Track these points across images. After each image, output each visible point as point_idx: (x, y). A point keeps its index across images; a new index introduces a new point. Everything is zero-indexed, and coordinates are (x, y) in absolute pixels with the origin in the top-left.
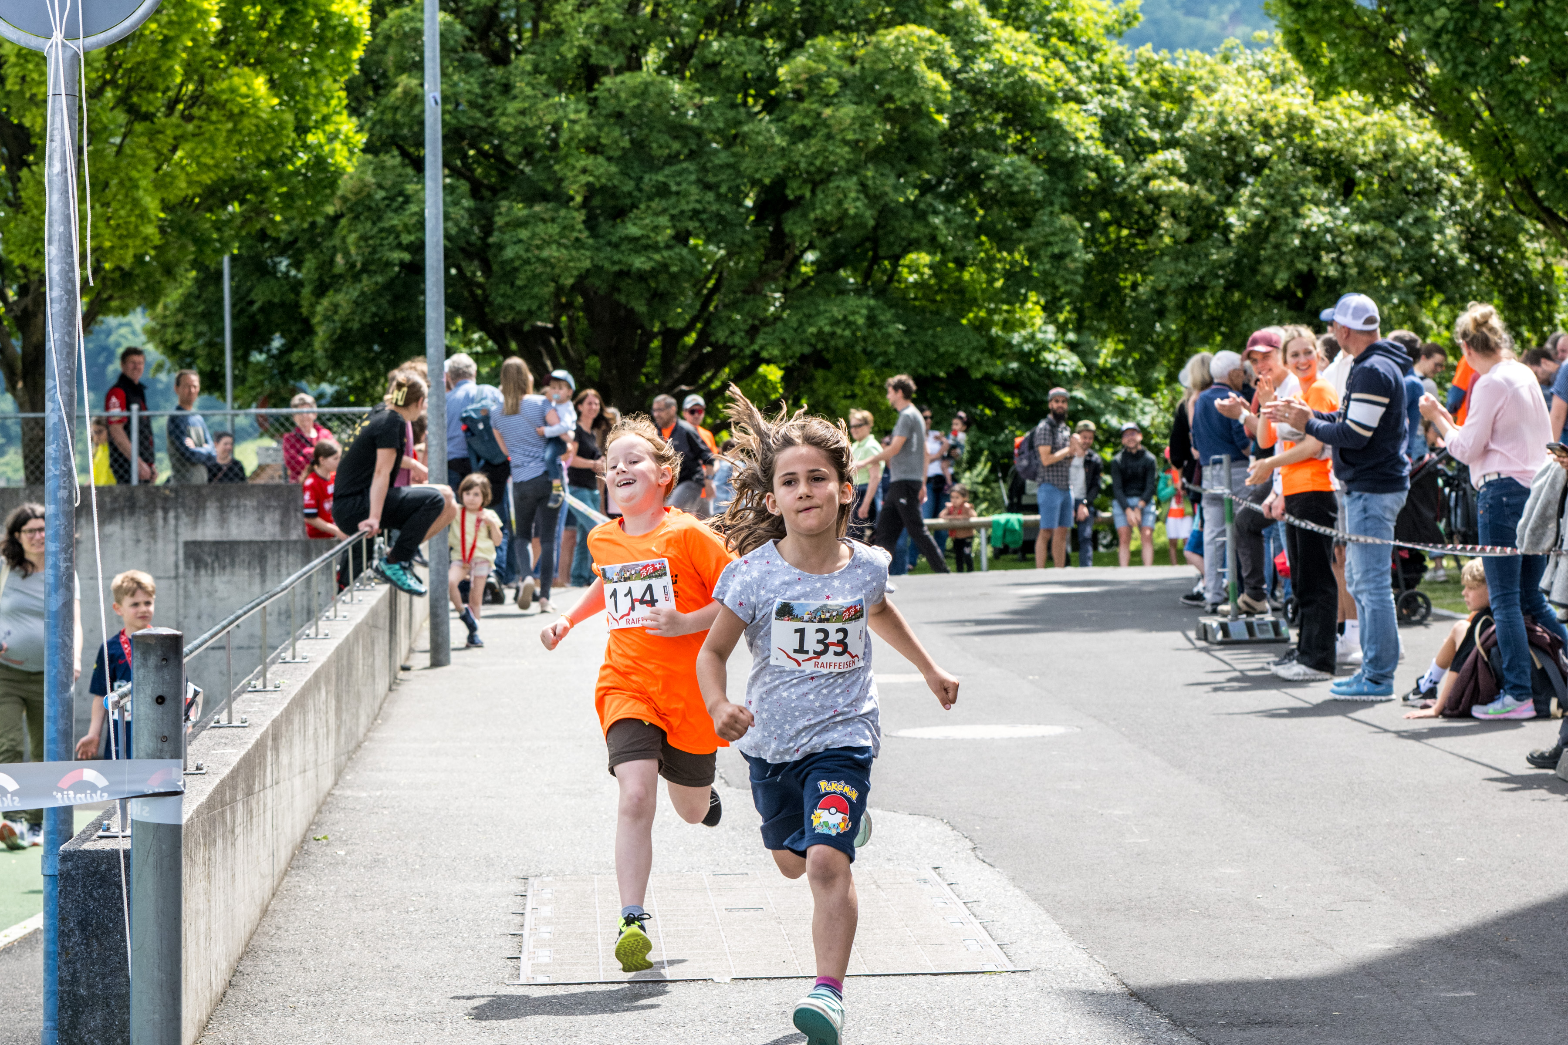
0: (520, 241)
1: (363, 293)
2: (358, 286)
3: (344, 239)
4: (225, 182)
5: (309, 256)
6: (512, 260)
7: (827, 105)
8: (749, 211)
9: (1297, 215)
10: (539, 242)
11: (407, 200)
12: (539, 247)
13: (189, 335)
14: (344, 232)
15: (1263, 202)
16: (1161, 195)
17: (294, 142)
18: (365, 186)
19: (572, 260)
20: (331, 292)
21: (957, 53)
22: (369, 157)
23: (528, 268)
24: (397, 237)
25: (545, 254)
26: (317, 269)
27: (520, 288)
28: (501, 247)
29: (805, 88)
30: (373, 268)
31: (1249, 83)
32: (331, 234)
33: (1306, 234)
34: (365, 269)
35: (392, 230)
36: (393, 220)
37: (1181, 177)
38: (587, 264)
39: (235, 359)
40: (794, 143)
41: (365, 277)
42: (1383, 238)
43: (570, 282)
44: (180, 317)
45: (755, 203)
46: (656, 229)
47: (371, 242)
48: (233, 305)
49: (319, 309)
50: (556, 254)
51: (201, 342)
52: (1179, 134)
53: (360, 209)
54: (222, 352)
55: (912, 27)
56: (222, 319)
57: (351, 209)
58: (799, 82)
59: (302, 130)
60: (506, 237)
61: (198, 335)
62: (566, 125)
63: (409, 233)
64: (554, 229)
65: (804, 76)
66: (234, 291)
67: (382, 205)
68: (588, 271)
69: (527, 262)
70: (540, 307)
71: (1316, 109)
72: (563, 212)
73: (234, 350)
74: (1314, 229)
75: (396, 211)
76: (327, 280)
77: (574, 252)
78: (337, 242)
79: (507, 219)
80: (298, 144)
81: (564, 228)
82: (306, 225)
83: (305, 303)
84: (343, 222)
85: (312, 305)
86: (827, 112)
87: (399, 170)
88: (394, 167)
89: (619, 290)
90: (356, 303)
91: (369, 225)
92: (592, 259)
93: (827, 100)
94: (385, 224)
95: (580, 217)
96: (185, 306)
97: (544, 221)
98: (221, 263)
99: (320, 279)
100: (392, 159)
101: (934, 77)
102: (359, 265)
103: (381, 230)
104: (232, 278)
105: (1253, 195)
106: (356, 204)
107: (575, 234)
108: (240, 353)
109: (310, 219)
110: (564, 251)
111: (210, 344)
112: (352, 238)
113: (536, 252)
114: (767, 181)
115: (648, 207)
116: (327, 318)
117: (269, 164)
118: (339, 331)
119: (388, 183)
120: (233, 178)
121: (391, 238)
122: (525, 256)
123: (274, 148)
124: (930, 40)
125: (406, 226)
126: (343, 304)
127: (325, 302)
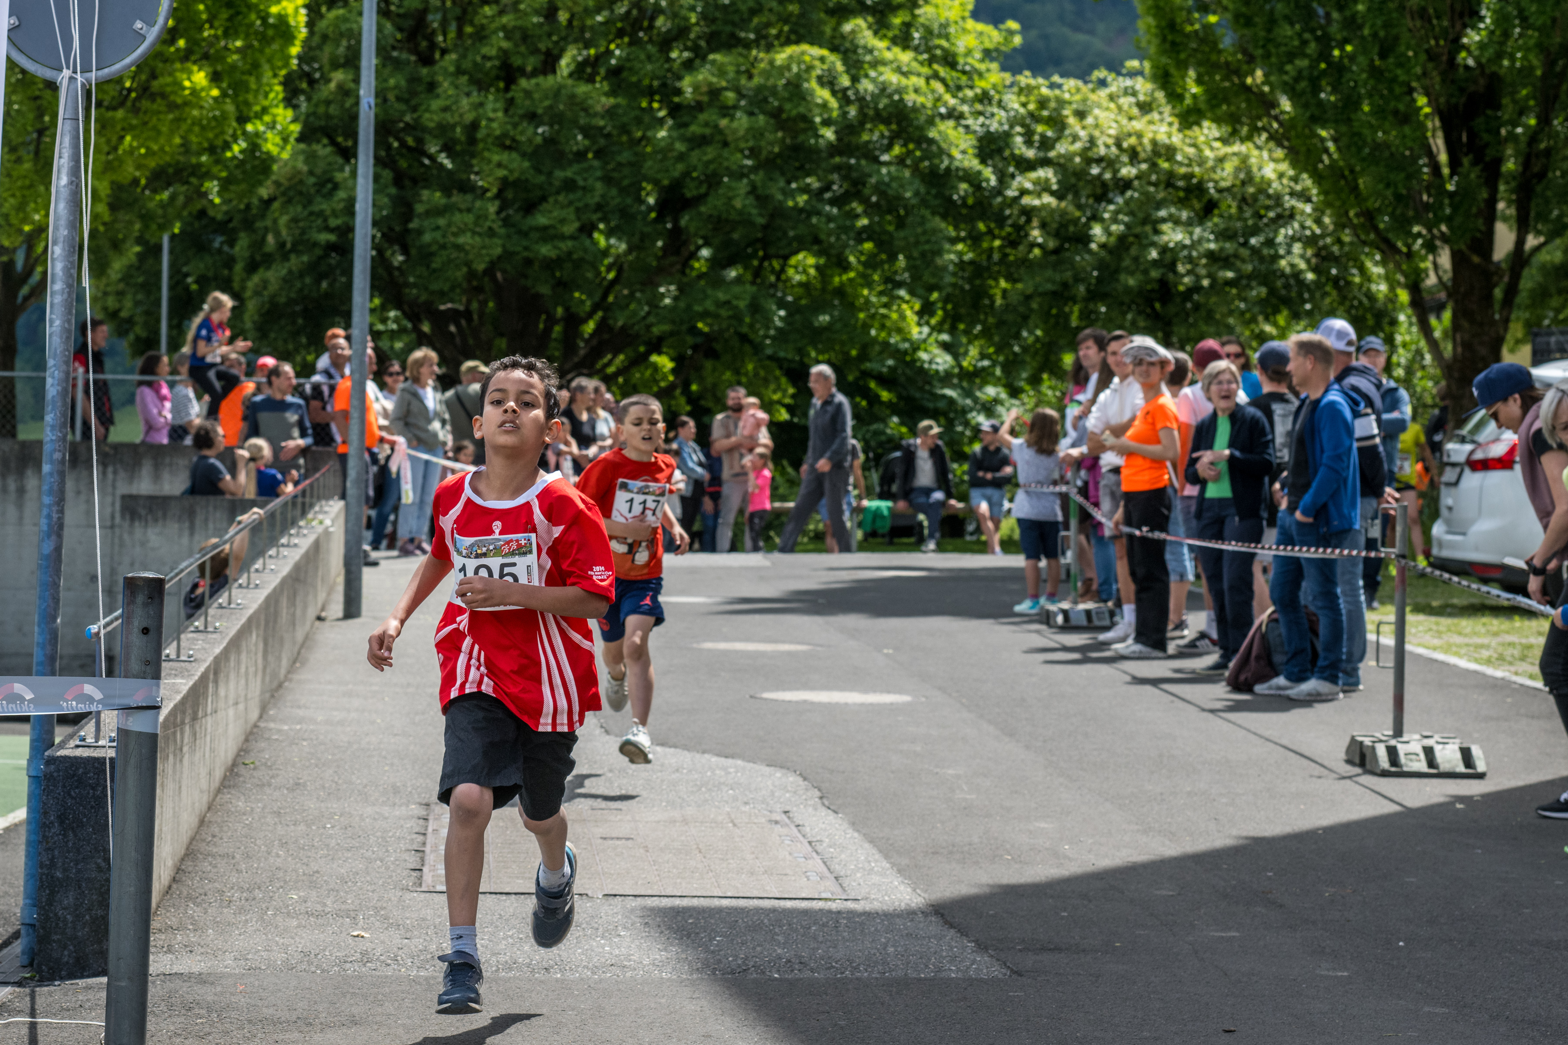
0: (438, 228)
1: (290, 272)
2: (287, 265)
3: (275, 221)
4: (169, 165)
5: (242, 235)
6: (429, 245)
7: (724, 116)
8: (650, 209)
9: (1157, 232)
10: (454, 229)
11: (336, 187)
12: (455, 235)
13: (128, 303)
14: (277, 214)
15: (1126, 219)
16: (1034, 208)
17: (235, 130)
18: (299, 172)
19: (484, 247)
20: (261, 270)
21: (847, 72)
22: (302, 146)
23: (444, 253)
24: (325, 220)
25: (461, 240)
26: (249, 247)
27: (434, 271)
28: (420, 232)
29: (705, 99)
30: (300, 248)
31: (1120, 108)
32: (263, 216)
33: (1164, 250)
34: (294, 249)
35: (321, 214)
36: (323, 205)
37: (1053, 193)
38: (498, 251)
39: (170, 327)
40: (692, 149)
41: (293, 257)
42: (1236, 256)
43: (480, 267)
44: (121, 286)
45: (657, 201)
46: (563, 221)
47: (301, 224)
48: (171, 277)
49: (250, 284)
50: (470, 241)
51: (139, 310)
52: (1052, 154)
53: (291, 193)
54: (158, 321)
55: (805, 47)
56: (159, 289)
57: (284, 194)
58: (701, 94)
59: (242, 120)
60: (426, 223)
61: (137, 303)
62: (484, 123)
63: (336, 217)
64: (469, 218)
65: (705, 89)
66: (172, 265)
67: (312, 191)
68: (499, 258)
69: (443, 247)
70: (453, 288)
71: (1181, 136)
72: (478, 204)
73: (170, 318)
74: (1172, 245)
75: (324, 196)
76: (258, 258)
77: (487, 240)
78: (268, 223)
79: (427, 207)
80: (239, 132)
81: (478, 217)
82: (242, 207)
83: (237, 279)
84: (276, 205)
85: (243, 281)
86: (724, 122)
87: (331, 159)
88: (326, 157)
89: (526, 277)
90: (285, 280)
91: (299, 208)
92: (504, 246)
93: (727, 111)
94: (316, 208)
95: (492, 208)
96: (126, 278)
97: (461, 211)
98: (161, 238)
99: (252, 257)
100: (323, 150)
101: (823, 94)
102: (289, 246)
103: (311, 214)
104: (171, 252)
105: (1117, 212)
106: (289, 188)
107: (488, 224)
108: (175, 322)
109: (246, 201)
110: (477, 239)
111: (147, 313)
112: (283, 220)
113: (452, 239)
114: (666, 182)
115: (556, 201)
116: (257, 293)
117: (212, 150)
118: (267, 306)
119: (318, 171)
120: (178, 162)
121: (319, 221)
122: (441, 241)
123: (216, 136)
124: (822, 59)
125: (334, 211)
126: (272, 280)
127: (256, 279)
